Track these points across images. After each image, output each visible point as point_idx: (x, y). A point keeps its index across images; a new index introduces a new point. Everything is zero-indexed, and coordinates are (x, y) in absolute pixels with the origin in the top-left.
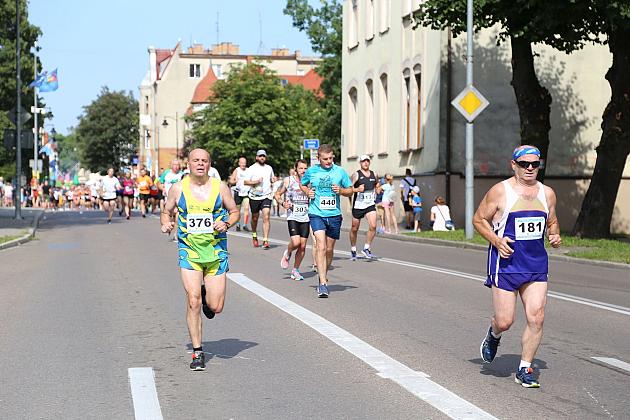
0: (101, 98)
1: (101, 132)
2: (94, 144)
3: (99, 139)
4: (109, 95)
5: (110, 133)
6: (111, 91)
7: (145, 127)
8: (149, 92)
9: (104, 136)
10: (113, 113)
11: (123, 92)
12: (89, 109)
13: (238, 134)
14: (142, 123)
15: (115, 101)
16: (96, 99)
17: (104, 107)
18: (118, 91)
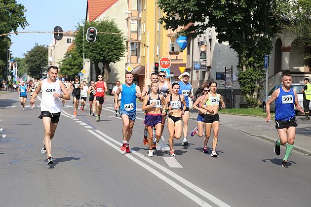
0: (35, 48)
1: (35, 62)
2: (32, 67)
3: (34, 65)
4: (38, 47)
5: (38, 62)
6: (39, 45)
7: (50, 61)
8: (52, 48)
9: (36, 63)
10: (40, 54)
11: (44, 45)
12: (29, 52)
13: (72, 69)
14: (49, 60)
15: (41, 49)
16: (33, 48)
17: (36, 52)
18: (42, 45)
